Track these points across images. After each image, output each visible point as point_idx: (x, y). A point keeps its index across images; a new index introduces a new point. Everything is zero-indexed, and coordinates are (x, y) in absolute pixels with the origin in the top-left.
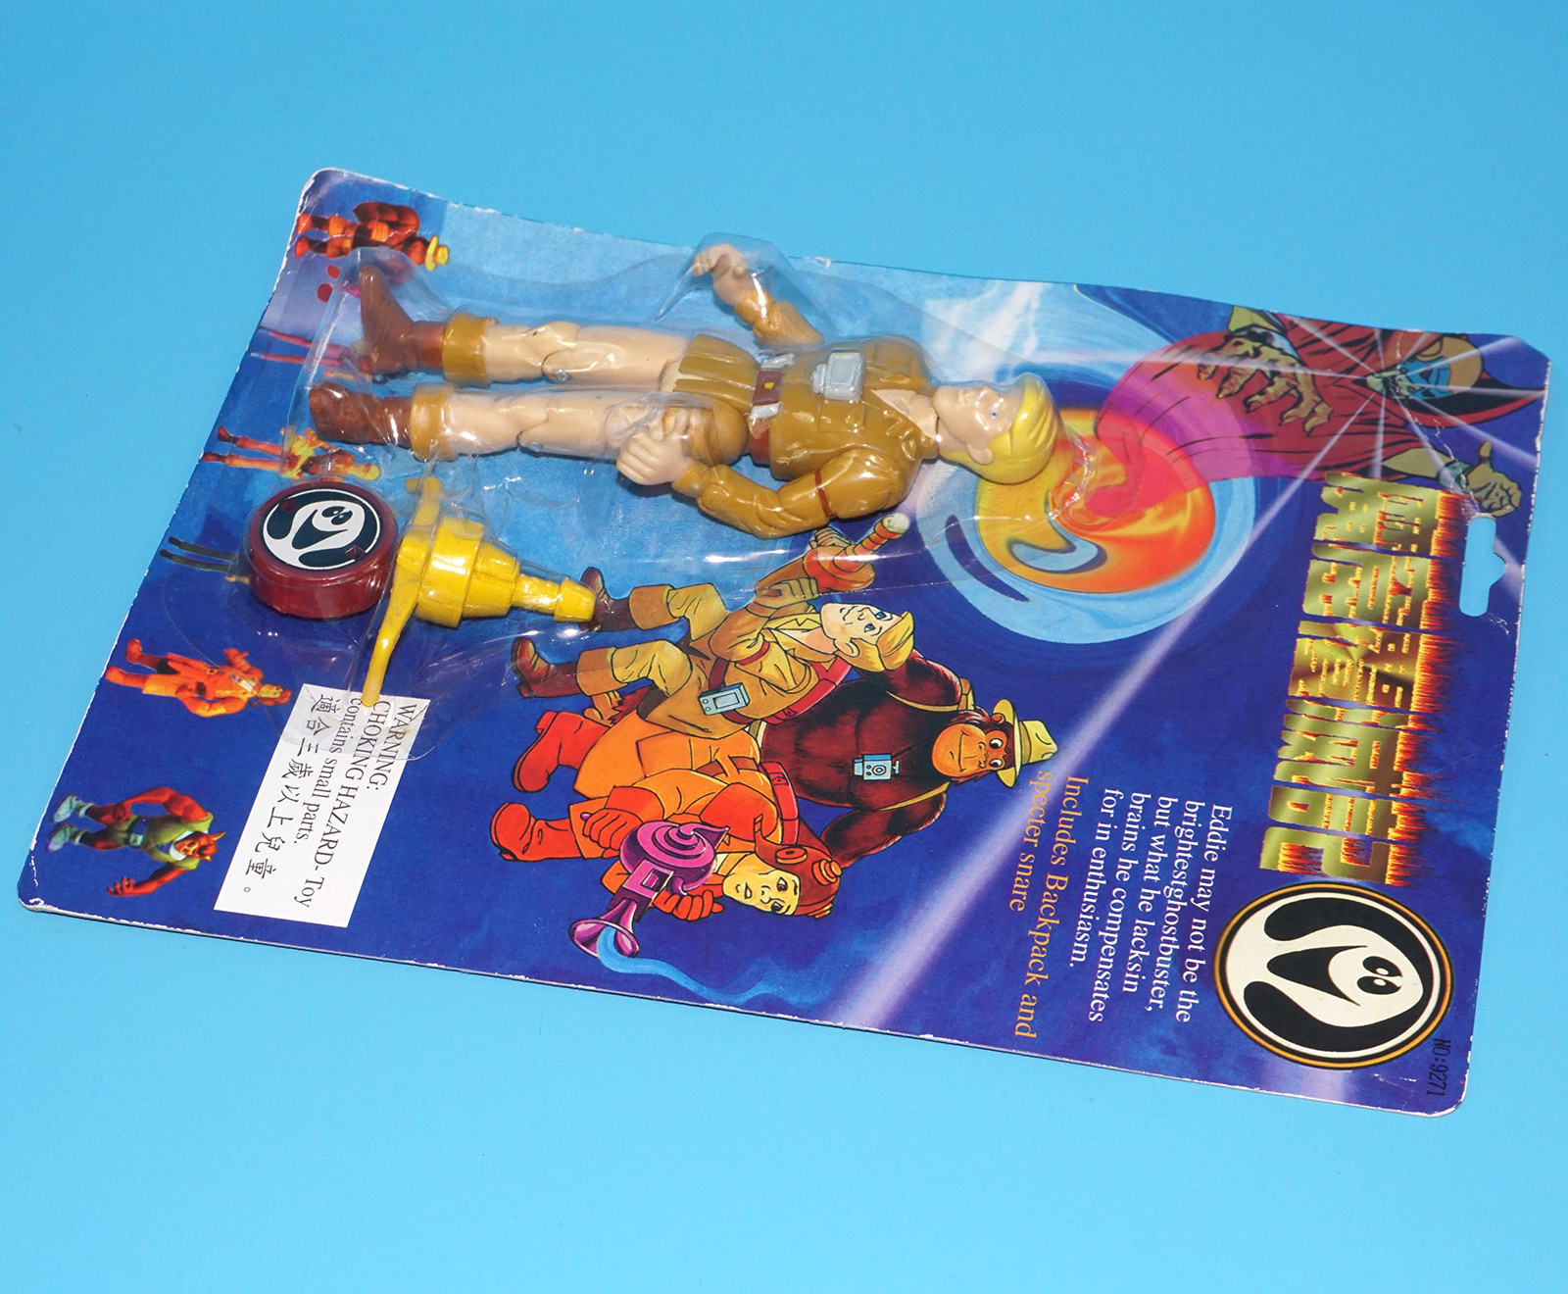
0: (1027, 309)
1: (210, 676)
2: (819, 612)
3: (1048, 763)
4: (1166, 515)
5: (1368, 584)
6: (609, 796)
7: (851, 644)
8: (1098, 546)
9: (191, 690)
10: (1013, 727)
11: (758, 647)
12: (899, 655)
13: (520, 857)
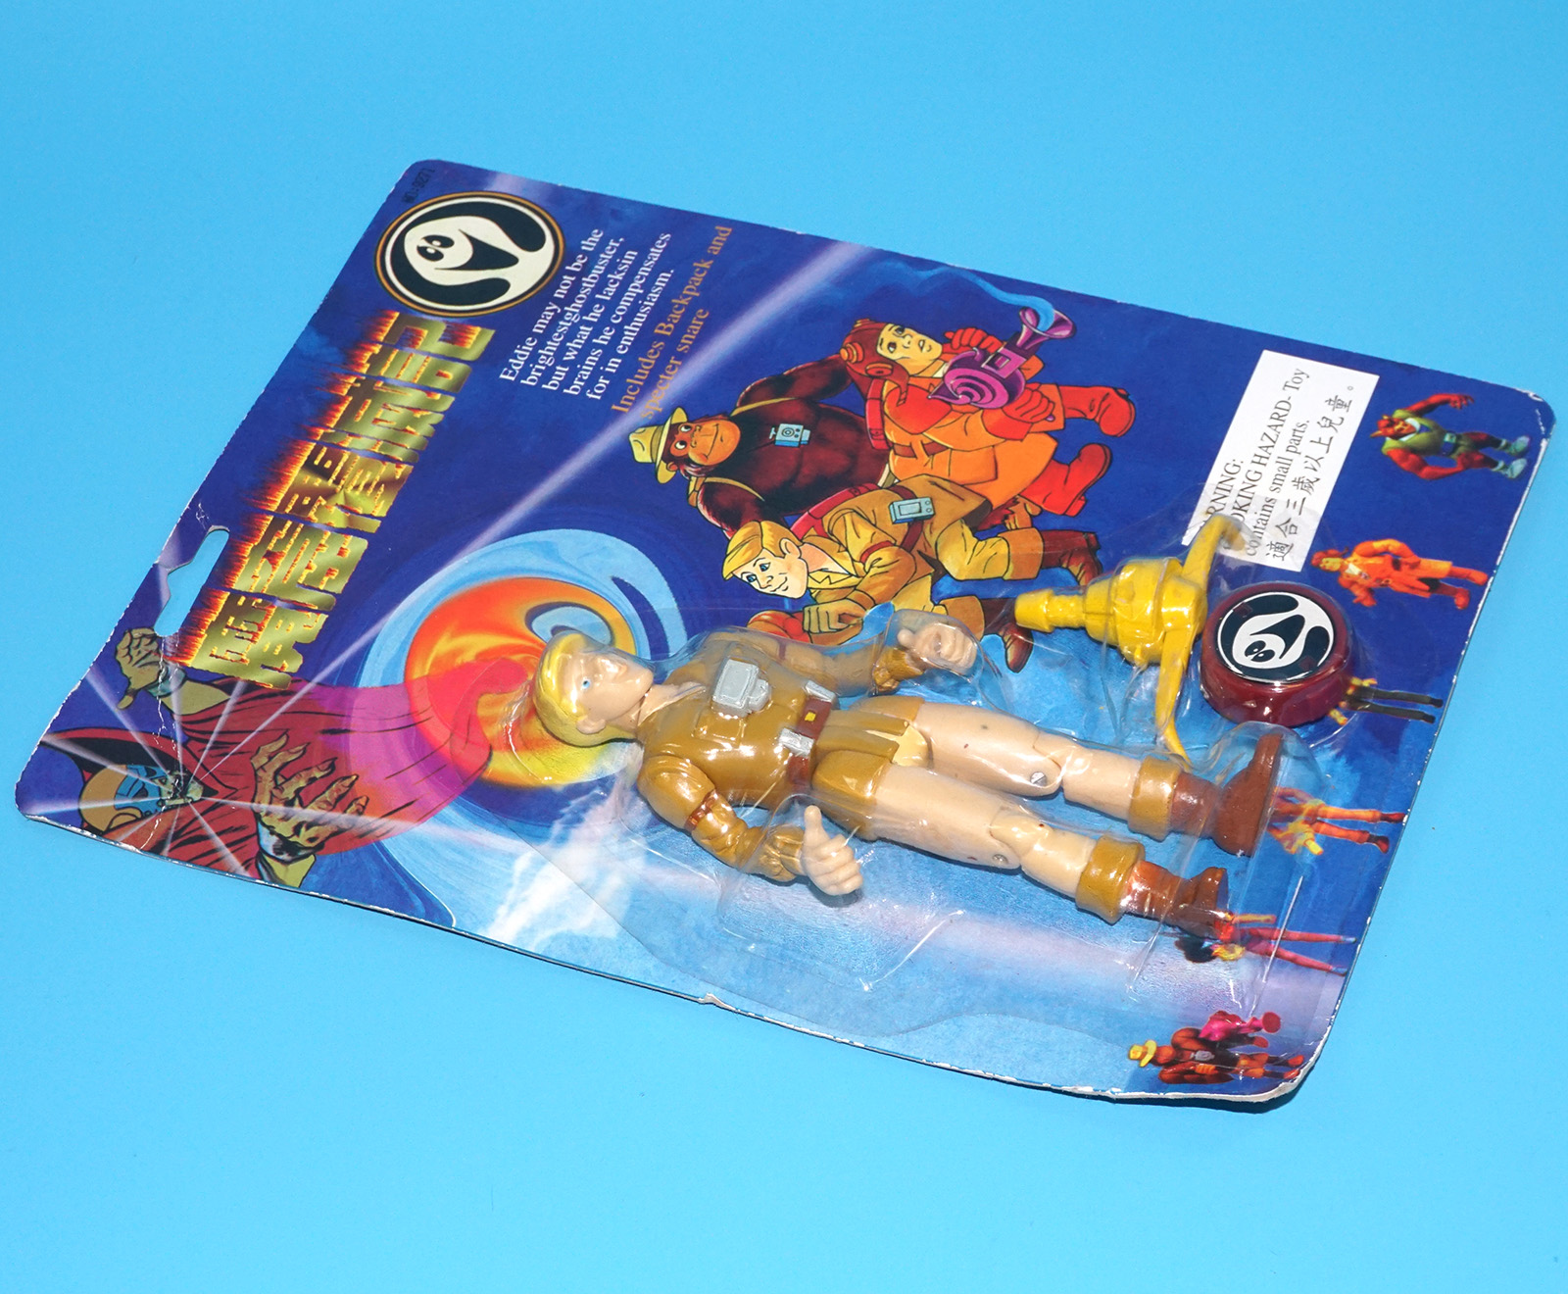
0: (512, 907)
1: (1389, 576)
2: (808, 589)
3: (641, 425)
4: (456, 653)
5: (301, 563)
6: (1028, 433)
7: (785, 551)
8: (531, 630)
9: (1407, 564)
10: (663, 458)
11: (873, 557)
12: (745, 535)
13: (1111, 391)
